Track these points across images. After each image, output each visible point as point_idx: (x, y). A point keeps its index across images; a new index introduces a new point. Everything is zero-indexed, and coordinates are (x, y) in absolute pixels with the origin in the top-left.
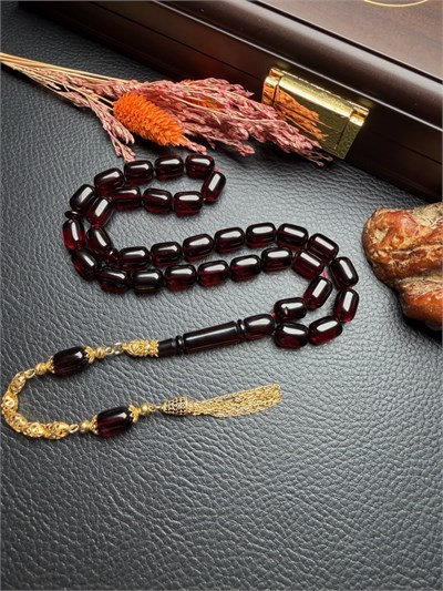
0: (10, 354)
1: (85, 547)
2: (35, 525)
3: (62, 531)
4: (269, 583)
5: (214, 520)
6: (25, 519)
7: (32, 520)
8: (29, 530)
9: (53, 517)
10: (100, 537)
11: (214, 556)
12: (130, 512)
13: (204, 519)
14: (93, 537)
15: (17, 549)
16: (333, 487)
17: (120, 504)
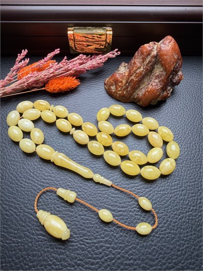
0: (26, 182)
1: (111, 238)
2: (82, 244)
3: (96, 238)
4: (189, 201)
5: (154, 192)
6: (76, 245)
7: (80, 244)
8: (81, 248)
9: (89, 236)
10: (114, 229)
11: (163, 205)
12: (120, 211)
13: (150, 194)
14: (111, 231)
15: (81, 260)
16: (186, 153)
17: (114, 211)
